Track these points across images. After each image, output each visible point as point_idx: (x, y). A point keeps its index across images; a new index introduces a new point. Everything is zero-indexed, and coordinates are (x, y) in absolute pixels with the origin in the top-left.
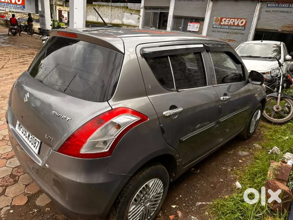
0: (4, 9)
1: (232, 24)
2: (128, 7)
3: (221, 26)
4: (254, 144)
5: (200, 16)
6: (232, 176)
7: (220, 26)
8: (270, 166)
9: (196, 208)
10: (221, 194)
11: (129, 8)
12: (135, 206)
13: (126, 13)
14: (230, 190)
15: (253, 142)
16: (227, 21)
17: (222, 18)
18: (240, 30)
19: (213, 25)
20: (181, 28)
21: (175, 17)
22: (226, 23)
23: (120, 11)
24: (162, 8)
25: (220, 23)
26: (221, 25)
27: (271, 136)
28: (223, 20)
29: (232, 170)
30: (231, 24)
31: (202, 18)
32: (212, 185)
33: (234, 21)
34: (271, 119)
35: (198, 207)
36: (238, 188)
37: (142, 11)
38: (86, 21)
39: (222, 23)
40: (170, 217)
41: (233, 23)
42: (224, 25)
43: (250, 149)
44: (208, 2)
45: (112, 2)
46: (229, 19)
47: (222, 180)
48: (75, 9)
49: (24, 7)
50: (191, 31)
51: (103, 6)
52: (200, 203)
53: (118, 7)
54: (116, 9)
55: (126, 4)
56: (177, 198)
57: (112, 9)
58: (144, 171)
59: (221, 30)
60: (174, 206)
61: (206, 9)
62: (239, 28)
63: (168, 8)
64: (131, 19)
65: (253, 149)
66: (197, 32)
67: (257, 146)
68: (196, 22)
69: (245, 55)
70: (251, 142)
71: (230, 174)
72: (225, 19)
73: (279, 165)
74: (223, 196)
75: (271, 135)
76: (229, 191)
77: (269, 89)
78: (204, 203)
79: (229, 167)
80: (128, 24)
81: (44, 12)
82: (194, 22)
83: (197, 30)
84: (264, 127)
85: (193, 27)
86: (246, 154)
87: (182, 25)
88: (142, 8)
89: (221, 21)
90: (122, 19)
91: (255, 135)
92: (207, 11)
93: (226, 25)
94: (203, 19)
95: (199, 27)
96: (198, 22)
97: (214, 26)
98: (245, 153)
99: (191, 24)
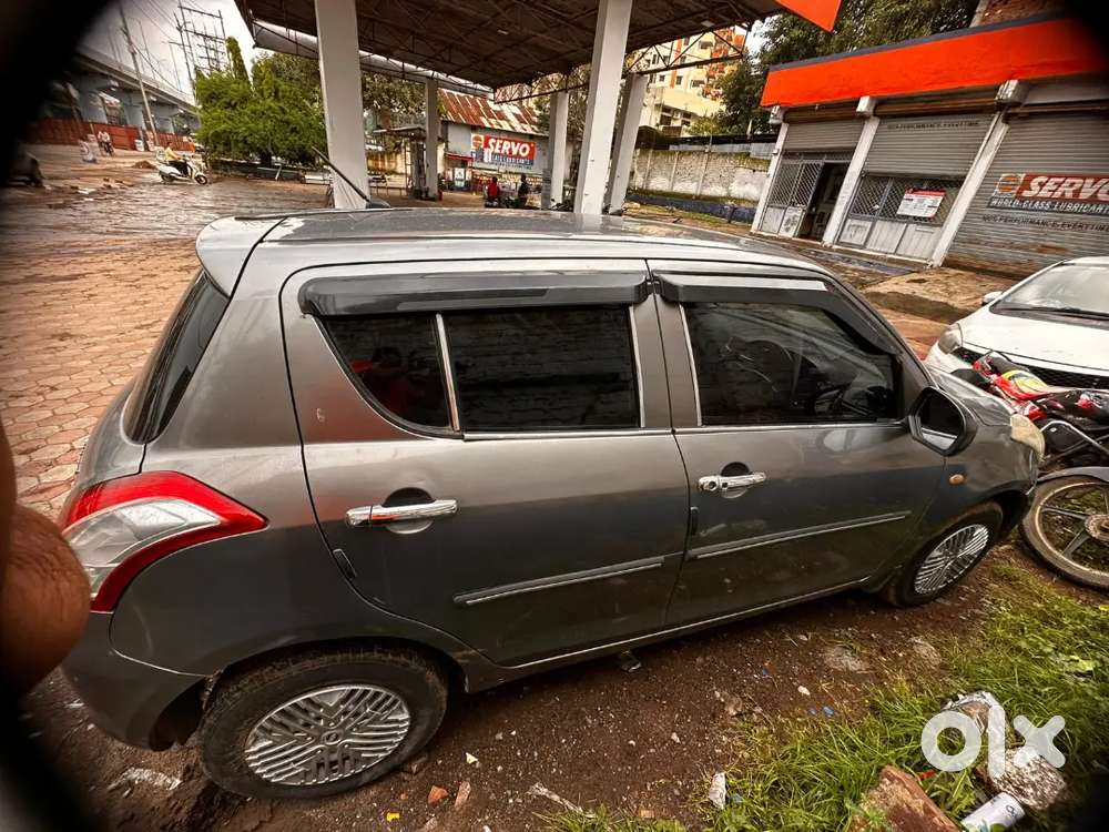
0: (496, 168)
1: (1069, 195)
2: (748, 154)
3: (1022, 202)
4: (916, 635)
5: (949, 173)
6: (724, 739)
7: (1017, 202)
8: (874, 786)
9: (520, 801)
10: (637, 793)
11: (751, 156)
12: (271, 742)
13: (741, 169)
14: (676, 792)
15: (919, 626)
16: (1050, 185)
17: (1030, 178)
18: (1100, 215)
19: (991, 200)
20: (877, 207)
21: (866, 177)
22: (1044, 193)
23: (729, 163)
24: (831, 153)
25: (1019, 192)
26: (1023, 200)
27: (1015, 633)
28: (1034, 184)
29: (739, 715)
30: (1063, 194)
31: (956, 177)
32: (632, 742)
33: (1077, 186)
34: (1057, 559)
35: (530, 801)
36: (711, 803)
37: (775, 161)
38: (628, 189)
39: (1026, 193)
40: (434, 788)
41: (1074, 191)
42: (1035, 199)
43: (882, 652)
44: (992, 126)
45: (713, 144)
46: (1061, 180)
47: (678, 741)
48: (589, 163)
49: (532, 163)
50: (908, 217)
51: (690, 153)
52: (544, 791)
53: (724, 155)
54: (721, 160)
55: (746, 145)
56: (500, 736)
57: (709, 160)
58: (295, 662)
59: (1019, 214)
60: (471, 758)
61: (978, 148)
62: (1094, 208)
63: (850, 152)
64: (751, 183)
65: (896, 656)
66: (929, 218)
67: (924, 652)
68: (932, 190)
69: (1052, 306)
70: (912, 626)
71: (723, 727)
72: (1043, 179)
73: (914, 806)
74: (637, 802)
75: (1019, 630)
76: (673, 795)
77: (1095, 448)
78: (556, 798)
79: (736, 700)
80: (742, 196)
81: (551, 172)
82: (926, 190)
83: (931, 213)
84: (1009, 579)
85: (919, 204)
86: (852, 668)
87: (883, 200)
88: (776, 154)
89: (1026, 185)
90: (727, 186)
91: (948, 603)
92: (979, 155)
93: (1042, 199)
94: (957, 182)
95: (938, 205)
96: (938, 191)
97: (995, 202)
98: (853, 664)
99: (913, 196)
